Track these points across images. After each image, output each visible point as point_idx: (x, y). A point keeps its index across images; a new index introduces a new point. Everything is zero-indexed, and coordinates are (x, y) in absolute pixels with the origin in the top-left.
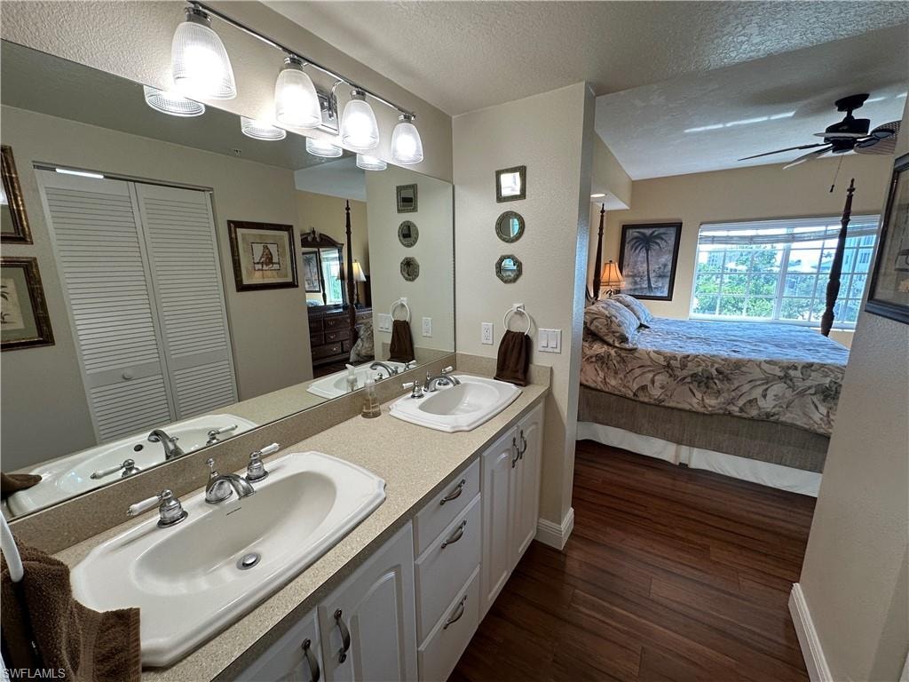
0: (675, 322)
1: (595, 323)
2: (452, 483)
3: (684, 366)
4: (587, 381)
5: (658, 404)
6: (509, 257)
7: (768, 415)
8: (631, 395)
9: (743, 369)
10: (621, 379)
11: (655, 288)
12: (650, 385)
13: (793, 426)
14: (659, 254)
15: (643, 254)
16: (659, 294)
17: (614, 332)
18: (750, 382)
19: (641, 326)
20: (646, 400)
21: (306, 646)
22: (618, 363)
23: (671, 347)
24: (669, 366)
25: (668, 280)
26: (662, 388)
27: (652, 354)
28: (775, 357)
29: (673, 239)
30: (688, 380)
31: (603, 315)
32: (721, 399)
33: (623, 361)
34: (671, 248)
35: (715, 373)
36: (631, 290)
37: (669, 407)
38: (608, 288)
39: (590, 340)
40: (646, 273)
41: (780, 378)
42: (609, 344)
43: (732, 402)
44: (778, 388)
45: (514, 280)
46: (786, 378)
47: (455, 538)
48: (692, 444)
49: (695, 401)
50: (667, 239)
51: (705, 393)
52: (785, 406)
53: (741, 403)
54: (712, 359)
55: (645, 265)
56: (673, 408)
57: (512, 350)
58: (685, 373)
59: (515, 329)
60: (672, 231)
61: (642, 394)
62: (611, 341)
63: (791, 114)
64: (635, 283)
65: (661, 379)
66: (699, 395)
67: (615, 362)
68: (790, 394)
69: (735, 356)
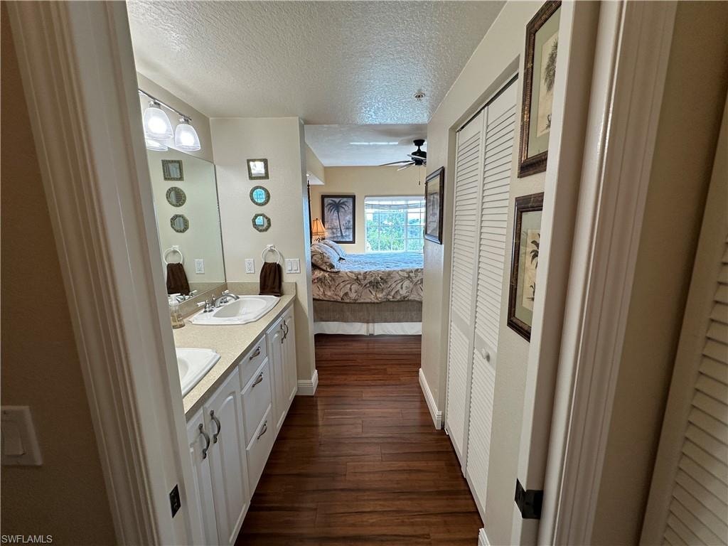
0: (358, 256)
1: (315, 258)
2: (253, 349)
3: (365, 278)
5: (355, 302)
6: (261, 215)
7: (404, 298)
8: (340, 299)
9: (392, 275)
10: (333, 291)
11: (345, 236)
12: (349, 291)
13: (414, 301)
14: (345, 216)
15: (336, 214)
16: (347, 240)
17: (326, 263)
18: (395, 282)
19: (341, 259)
20: (348, 301)
21: (201, 427)
22: (331, 281)
23: (357, 269)
24: (357, 279)
25: (352, 230)
26: (356, 292)
27: (349, 274)
28: (404, 268)
29: (351, 205)
30: (368, 285)
31: (318, 252)
32: (384, 293)
33: (333, 279)
35: (380, 279)
36: (332, 237)
37: (360, 303)
38: (318, 237)
40: (339, 226)
41: (407, 278)
42: (324, 270)
43: (388, 294)
44: (407, 283)
45: (266, 230)
46: (409, 277)
47: (259, 380)
48: (374, 322)
49: (372, 296)
50: (348, 205)
51: (376, 291)
52: (410, 292)
53: (392, 294)
54: (378, 273)
55: (338, 221)
56: (362, 303)
57: (270, 274)
58: (366, 282)
59: (270, 261)
60: (350, 200)
61: (346, 298)
62: (325, 268)
63: (397, 143)
64: (333, 233)
65: (355, 287)
66: (374, 293)
67: (329, 281)
68: (411, 285)
69: (388, 269)
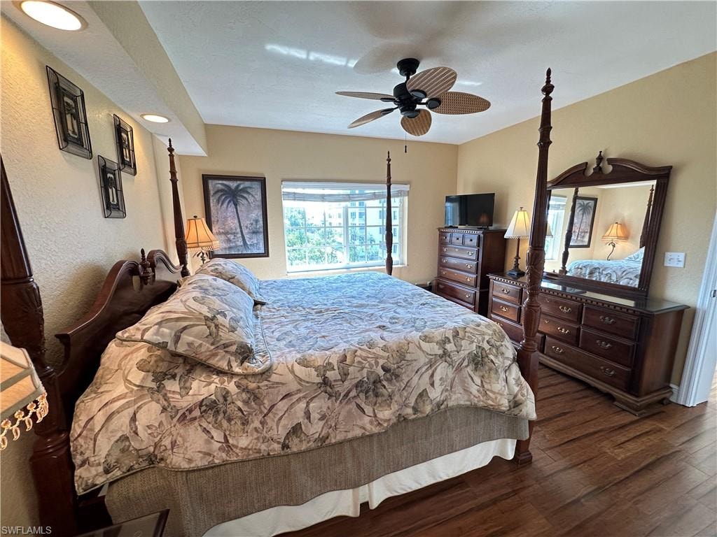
1: (186, 338)
3: (345, 375)
4: (190, 461)
5: (321, 446)
7: (439, 405)
8: (277, 449)
9: (408, 357)
10: (256, 430)
11: (251, 245)
12: (304, 422)
13: (460, 407)
15: (232, 208)
16: (255, 251)
17: (226, 346)
18: (417, 372)
19: (256, 303)
20: (302, 447)
22: (246, 402)
24: (326, 382)
26: (322, 418)
29: (259, 193)
30: (353, 393)
32: (395, 407)
33: (255, 396)
34: (259, 203)
35: (382, 373)
36: (225, 249)
37: (335, 444)
38: (199, 250)
39: (179, 371)
40: (239, 230)
41: (441, 357)
42: (220, 372)
43: (404, 405)
44: (442, 370)
46: (445, 355)
48: (371, 479)
49: (367, 419)
50: (254, 193)
51: (375, 404)
52: (449, 389)
53: (412, 401)
54: (375, 355)
55: (236, 221)
56: (342, 443)
58: (348, 384)
60: (256, 187)
61: (296, 440)
62: (224, 365)
64: (229, 240)
65: (318, 405)
66: (369, 410)
67: (240, 404)
68: (451, 372)
69: (392, 339)
